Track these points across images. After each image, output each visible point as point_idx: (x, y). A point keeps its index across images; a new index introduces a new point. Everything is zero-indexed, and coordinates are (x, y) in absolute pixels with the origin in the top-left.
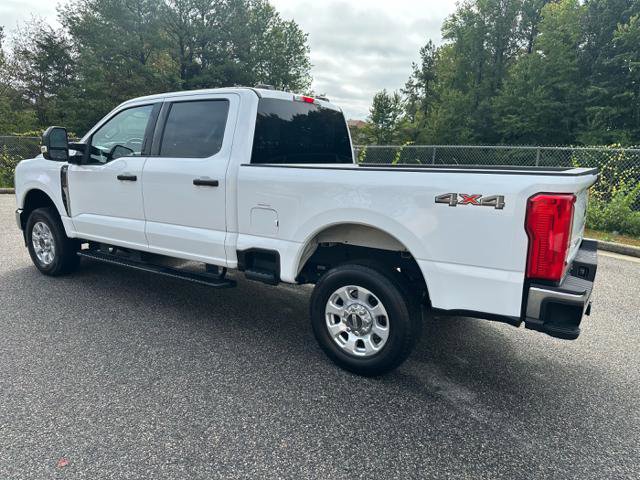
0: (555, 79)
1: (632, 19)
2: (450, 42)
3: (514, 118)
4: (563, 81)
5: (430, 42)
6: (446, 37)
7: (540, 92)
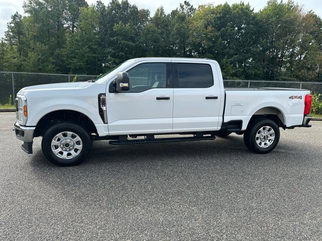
0: (91, 43)
1: (120, 23)
2: (27, 15)
3: (75, 60)
4: (95, 45)
5: (17, 13)
6: (26, 12)
7: (86, 49)
